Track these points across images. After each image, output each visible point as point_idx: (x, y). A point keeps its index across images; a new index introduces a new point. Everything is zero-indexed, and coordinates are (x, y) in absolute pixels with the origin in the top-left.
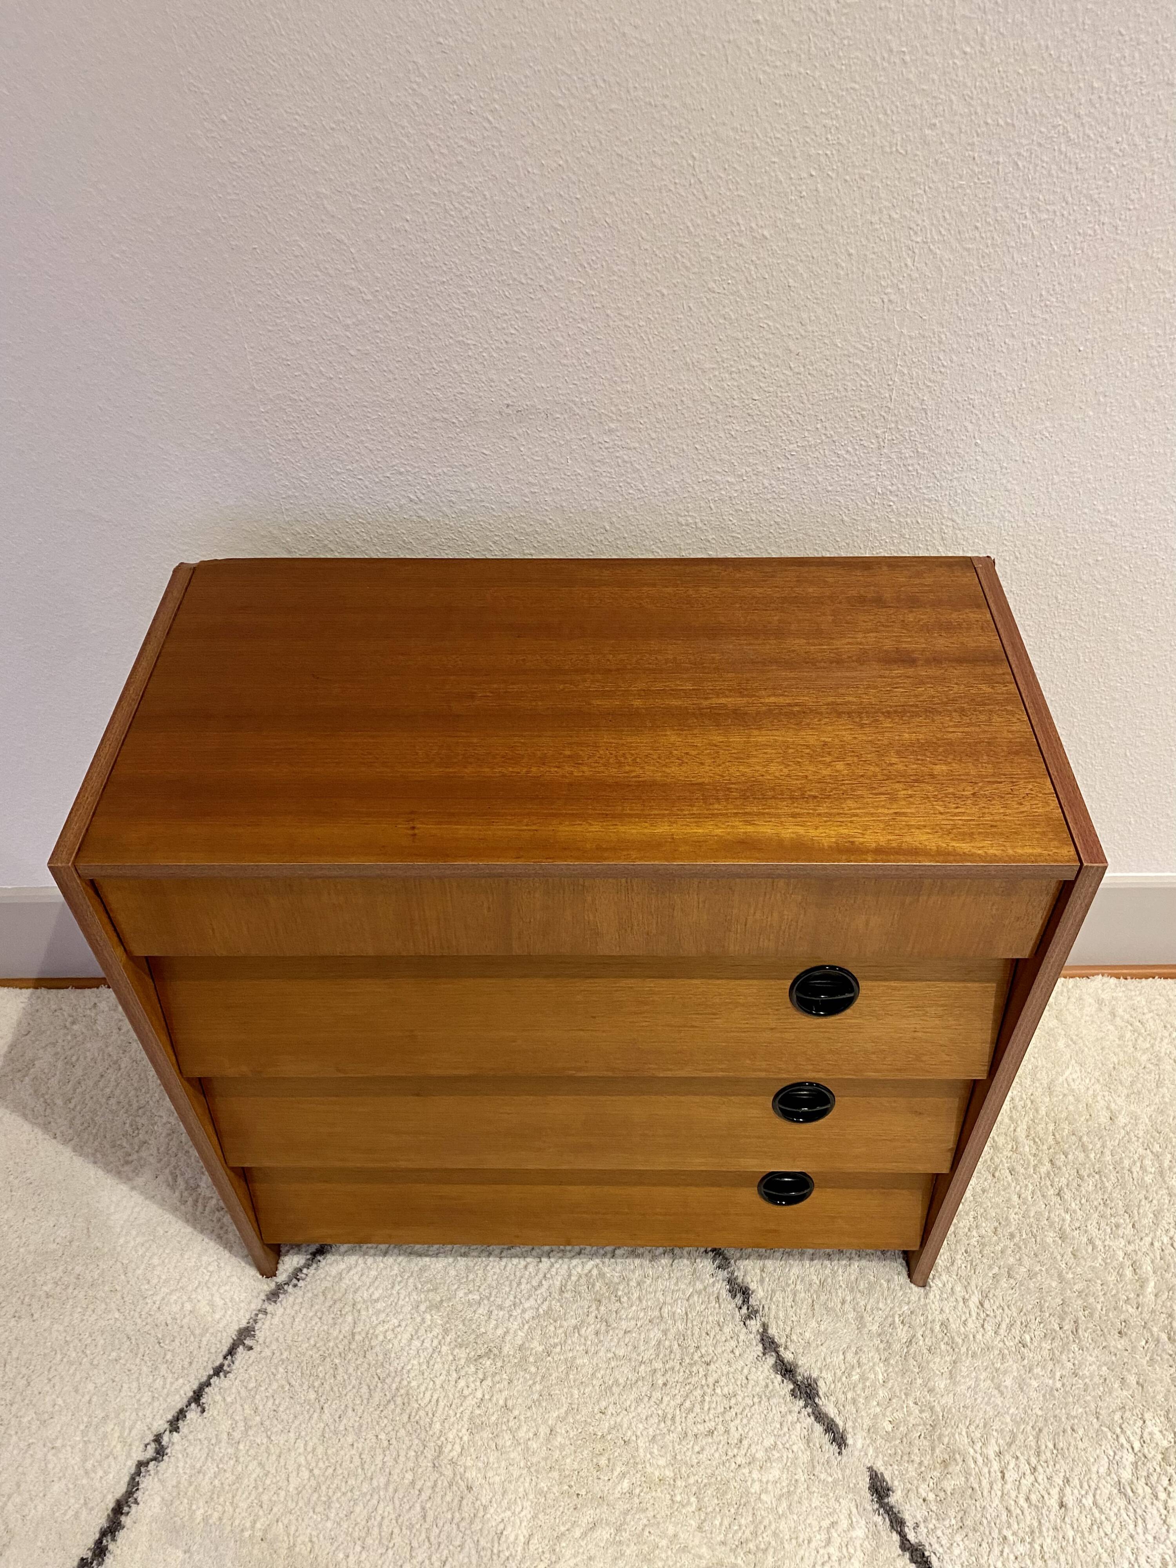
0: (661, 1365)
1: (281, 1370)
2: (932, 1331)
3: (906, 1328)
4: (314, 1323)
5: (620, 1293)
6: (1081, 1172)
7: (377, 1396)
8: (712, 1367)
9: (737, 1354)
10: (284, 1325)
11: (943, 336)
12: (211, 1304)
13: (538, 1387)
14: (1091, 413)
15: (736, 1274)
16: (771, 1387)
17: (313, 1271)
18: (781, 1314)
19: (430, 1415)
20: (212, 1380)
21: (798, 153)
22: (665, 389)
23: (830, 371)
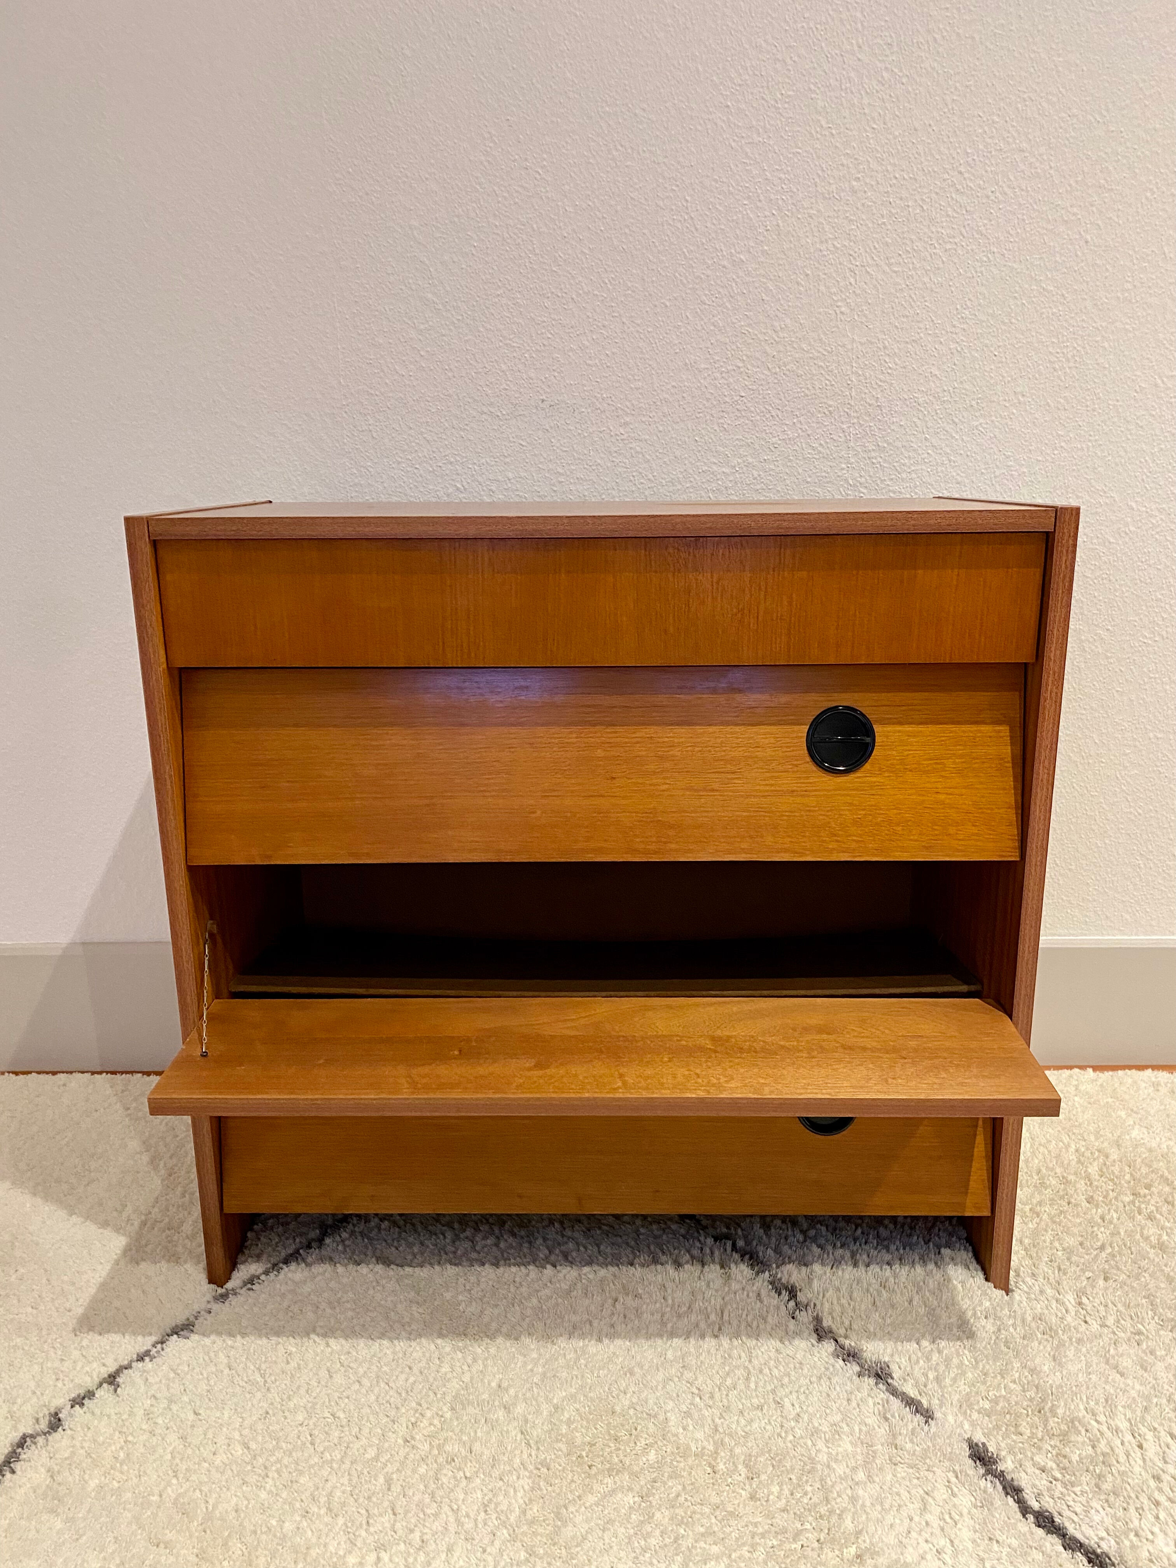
2: (1023, 1321)
5: (640, 1292)
7: (339, 1379)
11: (886, 342)
14: (1015, 411)
15: (779, 1276)
16: (831, 1369)
17: (272, 1277)
18: (838, 1309)
19: (404, 1395)
20: (134, 1364)
21: (762, 198)
22: (669, 387)
23: (800, 372)
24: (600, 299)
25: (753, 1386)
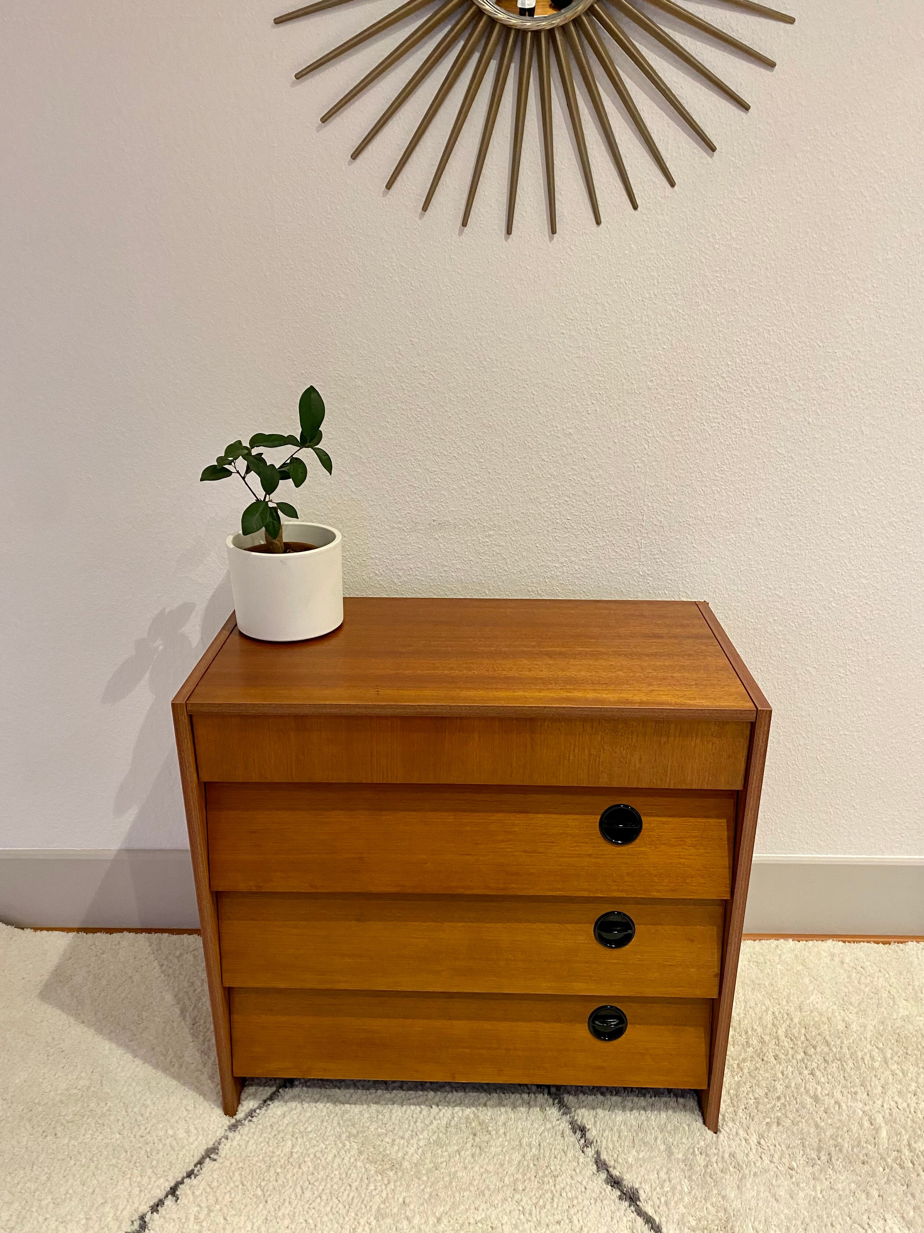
0: (520, 1176)
1: (237, 1174)
2: (723, 1158)
3: (704, 1156)
4: (262, 1145)
5: (490, 1129)
6: (827, 1058)
7: (308, 1194)
8: (559, 1179)
9: (578, 1171)
10: (240, 1146)
11: (668, 486)
12: (188, 1132)
13: (428, 1190)
14: (756, 530)
15: (576, 1118)
16: (603, 1193)
17: (263, 1112)
18: (611, 1146)
19: (347, 1207)
20: (185, 1180)
21: (585, 393)
22: (520, 513)
23: (608, 504)
24: (474, 457)
25: (555, 1206)
